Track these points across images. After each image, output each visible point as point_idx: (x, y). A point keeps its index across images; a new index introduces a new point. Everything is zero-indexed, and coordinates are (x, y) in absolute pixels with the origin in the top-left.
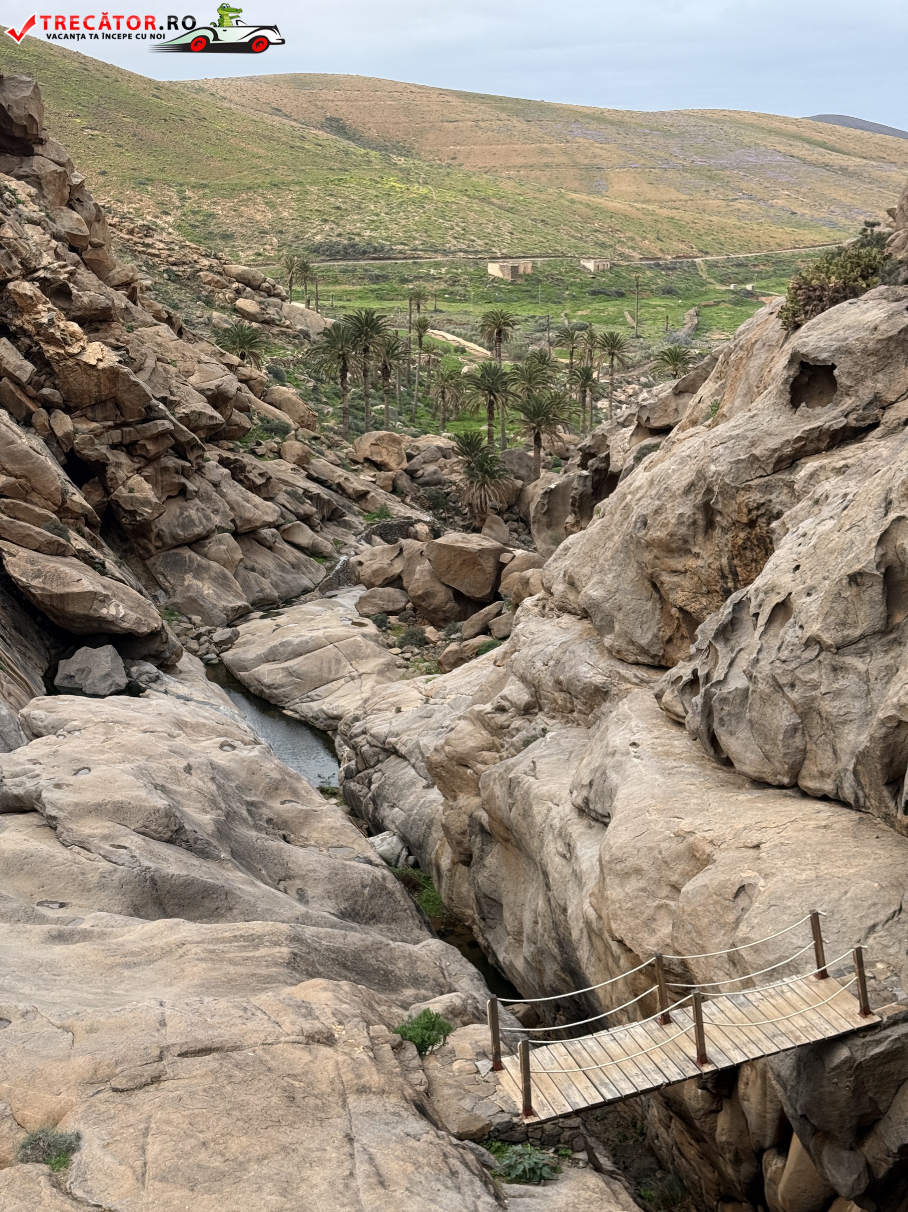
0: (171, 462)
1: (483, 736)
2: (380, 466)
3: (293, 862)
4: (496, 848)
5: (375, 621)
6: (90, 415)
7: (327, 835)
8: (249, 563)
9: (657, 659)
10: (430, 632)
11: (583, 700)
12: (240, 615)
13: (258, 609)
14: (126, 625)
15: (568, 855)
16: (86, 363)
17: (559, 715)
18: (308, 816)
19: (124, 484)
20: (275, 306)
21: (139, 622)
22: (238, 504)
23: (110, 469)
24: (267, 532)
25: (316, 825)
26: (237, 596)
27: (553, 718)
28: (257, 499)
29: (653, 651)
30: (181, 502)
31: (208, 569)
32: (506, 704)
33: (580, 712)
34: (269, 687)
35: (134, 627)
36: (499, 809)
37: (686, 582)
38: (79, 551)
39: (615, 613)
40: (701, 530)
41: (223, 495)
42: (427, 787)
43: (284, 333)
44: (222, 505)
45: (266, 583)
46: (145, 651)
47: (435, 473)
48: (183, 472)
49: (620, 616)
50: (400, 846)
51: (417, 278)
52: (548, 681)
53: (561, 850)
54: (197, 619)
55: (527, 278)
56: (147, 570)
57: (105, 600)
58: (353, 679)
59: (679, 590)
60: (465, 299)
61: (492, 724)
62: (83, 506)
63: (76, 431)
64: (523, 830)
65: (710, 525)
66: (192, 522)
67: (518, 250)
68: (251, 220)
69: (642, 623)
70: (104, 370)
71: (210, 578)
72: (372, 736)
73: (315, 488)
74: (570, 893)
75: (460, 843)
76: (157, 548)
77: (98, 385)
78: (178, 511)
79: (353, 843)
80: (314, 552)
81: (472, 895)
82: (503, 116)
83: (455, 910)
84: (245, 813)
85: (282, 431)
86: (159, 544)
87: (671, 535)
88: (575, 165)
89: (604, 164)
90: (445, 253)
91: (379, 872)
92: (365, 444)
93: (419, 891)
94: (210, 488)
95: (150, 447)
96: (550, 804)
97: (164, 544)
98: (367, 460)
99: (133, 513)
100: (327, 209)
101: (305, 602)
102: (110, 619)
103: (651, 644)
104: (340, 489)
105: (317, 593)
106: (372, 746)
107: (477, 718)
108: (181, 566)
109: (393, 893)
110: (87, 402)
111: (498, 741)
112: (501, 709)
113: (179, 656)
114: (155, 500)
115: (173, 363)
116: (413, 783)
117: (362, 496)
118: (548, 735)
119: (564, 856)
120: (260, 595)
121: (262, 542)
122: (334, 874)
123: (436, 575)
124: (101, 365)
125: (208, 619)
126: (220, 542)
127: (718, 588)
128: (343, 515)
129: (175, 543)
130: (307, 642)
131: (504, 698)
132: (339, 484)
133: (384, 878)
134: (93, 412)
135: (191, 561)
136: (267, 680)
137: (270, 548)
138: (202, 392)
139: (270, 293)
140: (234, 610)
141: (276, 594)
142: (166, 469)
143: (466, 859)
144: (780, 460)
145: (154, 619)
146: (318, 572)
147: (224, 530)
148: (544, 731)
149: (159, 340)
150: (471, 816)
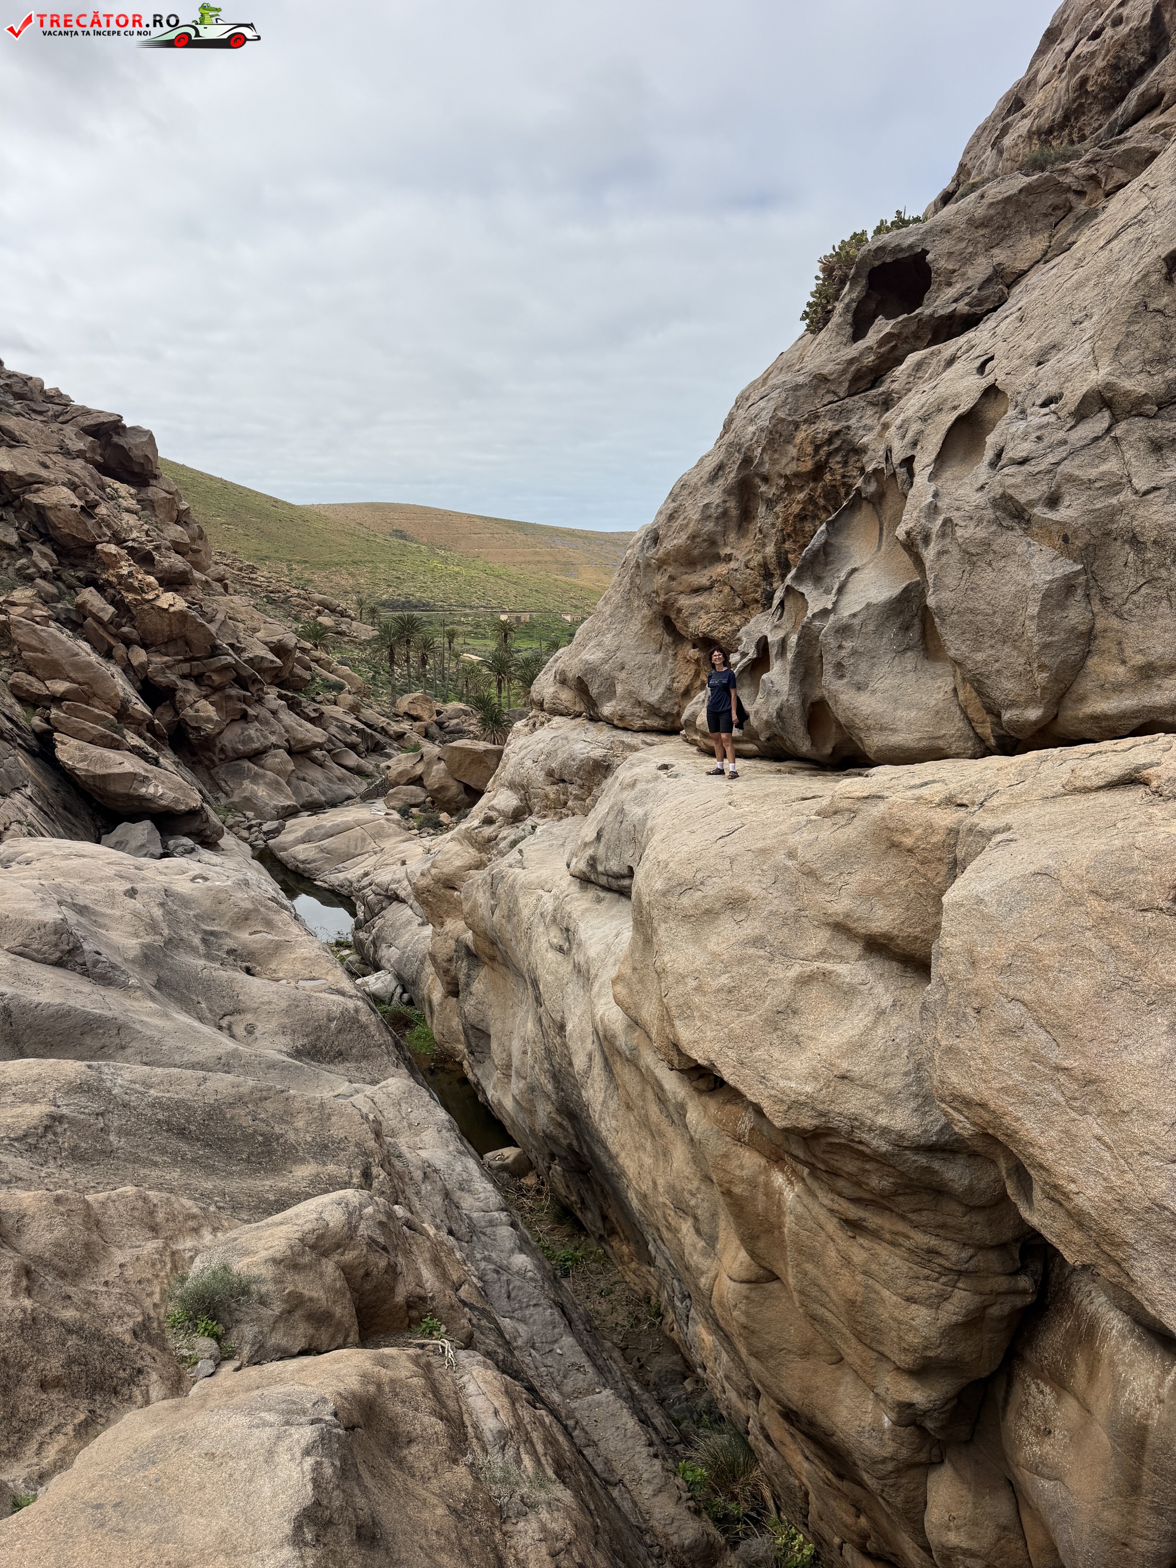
0: (235, 691)
1: (471, 854)
2: (415, 718)
3: (245, 993)
4: (483, 972)
5: (399, 812)
6: (163, 650)
7: (298, 966)
8: (301, 775)
9: (670, 719)
10: (444, 817)
11: (580, 782)
12: (291, 813)
13: (307, 810)
14: (163, 802)
15: (566, 946)
16: (159, 608)
17: (551, 813)
18: (278, 948)
19: (191, 706)
20: (346, 623)
21: (177, 801)
22: (292, 727)
23: (180, 694)
24: (317, 753)
25: (288, 956)
26: (287, 797)
27: (545, 816)
28: (309, 726)
29: (666, 708)
30: (243, 724)
31: (263, 776)
32: (493, 814)
33: (577, 797)
34: (303, 862)
35: (172, 805)
36: (482, 919)
37: (712, 600)
38: (134, 747)
39: (617, 674)
40: (733, 524)
41: (280, 721)
42: (422, 924)
43: (352, 641)
44: (278, 727)
45: (315, 791)
46: (186, 829)
47: (458, 724)
48: (244, 700)
49: (623, 675)
50: (394, 984)
51: (452, 623)
52: (539, 776)
53: (555, 941)
54: (250, 814)
55: (527, 624)
56: (212, 778)
57: (145, 780)
58: (376, 853)
59: (702, 613)
60: (484, 637)
61: (479, 839)
62: (143, 714)
63: (149, 662)
64: (508, 936)
65: (746, 515)
66: (251, 739)
67: (520, 607)
68: (338, 584)
69: (650, 679)
70: (174, 613)
71: (265, 783)
72: (377, 885)
73: (361, 726)
74: (570, 1000)
75: (447, 972)
76: (221, 760)
77: (170, 625)
78: (240, 731)
79: (327, 974)
80: (359, 772)
81: (461, 1028)
82: (510, 531)
83: (446, 1045)
84: (196, 941)
85: (339, 688)
86: (223, 756)
87: (693, 537)
88: (557, 562)
89: (575, 562)
90: (471, 607)
91: (351, 1004)
92: (404, 703)
93: (411, 1028)
94: (269, 714)
95: (215, 677)
96: (540, 892)
97: (227, 757)
98: (406, 713)
99: (198, 729)
100: (391, 578)
101: (347, 806)
102: (148, 797)
103: (663, 700)
104: (383, 731)
105: (358, 799)
106: (377, 894)
107: (465, 837)
108: (241, 774)
109: (367, 1027)
110: (160, 640)
111: (485, 857)
112: (488, 821)
113: (220, 835)
114: (216, 718)
115: (243, 621)
116: (409, 922)
117: (400, 736)
118: (538, 830)
119: (560, 949)
120: (310, 799)
121: (314, 760)
122: (294, 1004)
123: (451, 772)
124: (172, 609)
125: (261, 814)
126: (275, 756)
127: (757, 596)
128: (384, 748)
129: (235, 756)
130: (338, 825)
131: (492, 808)
132: (382, 728)
133: (357, 1011)
134: (166, 648)
135: (249, 770)
136: (301, 857)
137: (321, 766)
138: (266, 643)
139: (343, 614)
140: (283, 807)
141: (323, 799)
142: (229, 697)
143: (454, 990)
144: (857, 378)
145: (195, 800)
146: (363, 786)
147: (279, 747)
148: (534, 828)
149: (232, 605)
150: (457, 941)
